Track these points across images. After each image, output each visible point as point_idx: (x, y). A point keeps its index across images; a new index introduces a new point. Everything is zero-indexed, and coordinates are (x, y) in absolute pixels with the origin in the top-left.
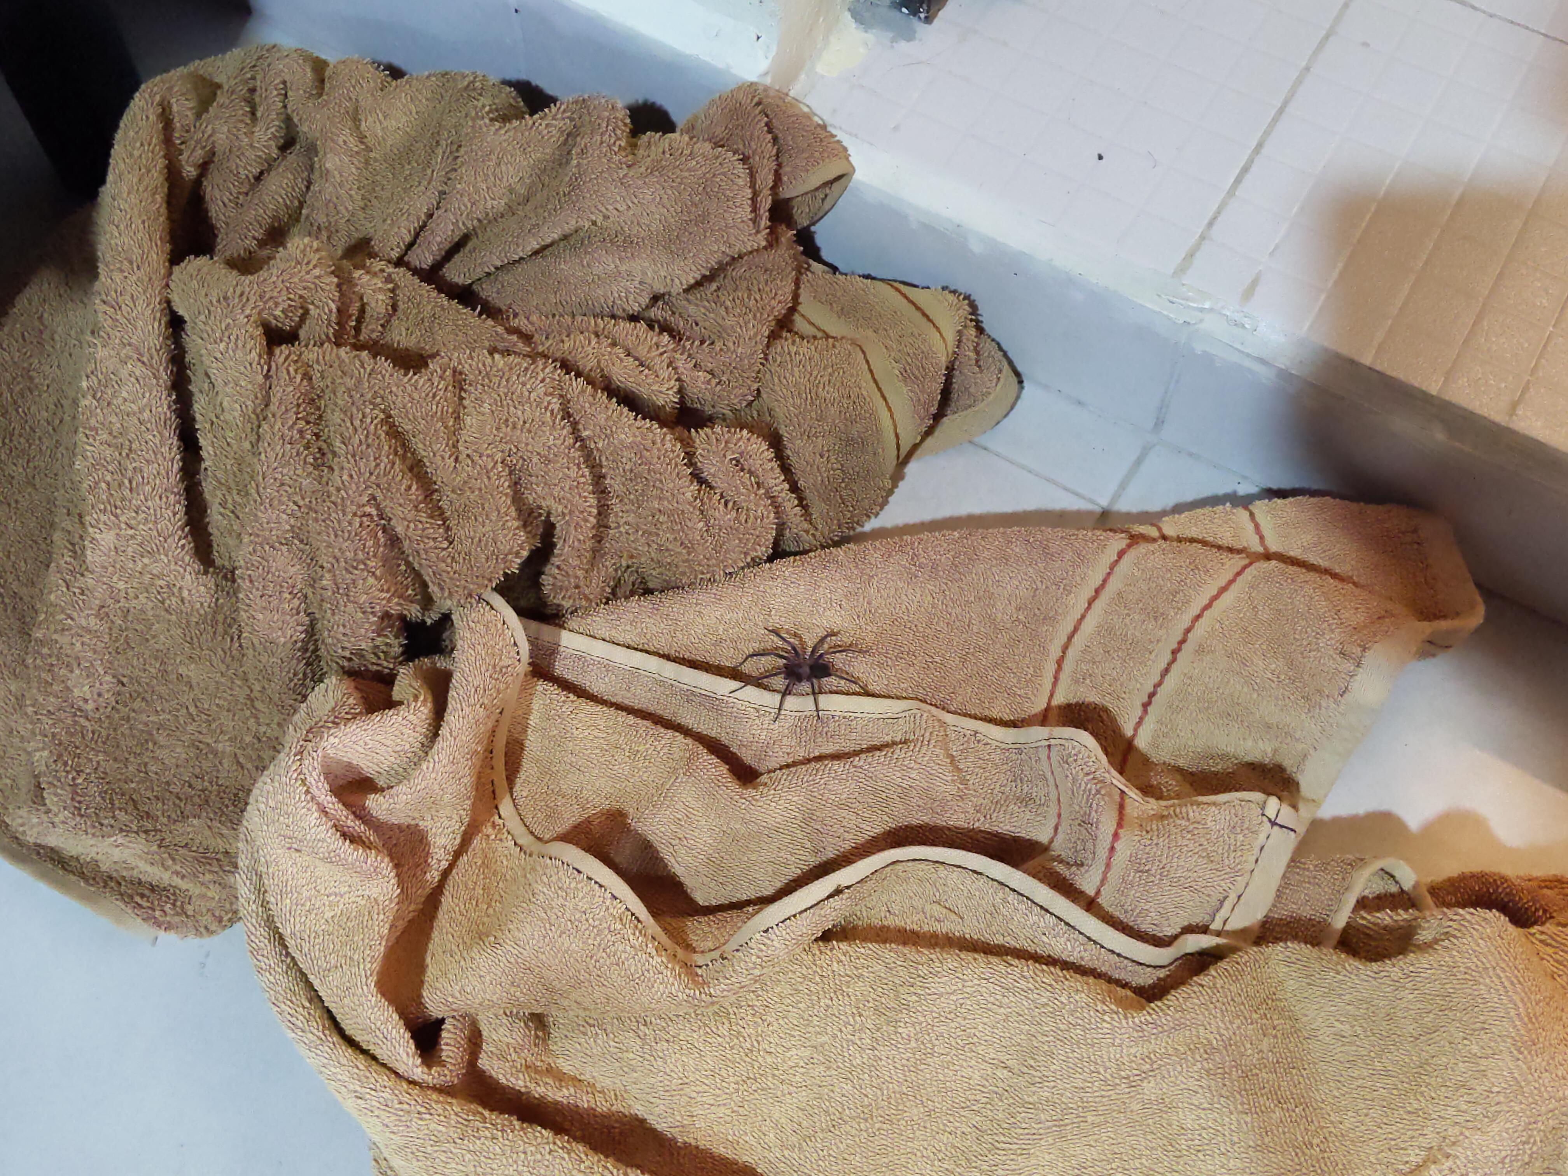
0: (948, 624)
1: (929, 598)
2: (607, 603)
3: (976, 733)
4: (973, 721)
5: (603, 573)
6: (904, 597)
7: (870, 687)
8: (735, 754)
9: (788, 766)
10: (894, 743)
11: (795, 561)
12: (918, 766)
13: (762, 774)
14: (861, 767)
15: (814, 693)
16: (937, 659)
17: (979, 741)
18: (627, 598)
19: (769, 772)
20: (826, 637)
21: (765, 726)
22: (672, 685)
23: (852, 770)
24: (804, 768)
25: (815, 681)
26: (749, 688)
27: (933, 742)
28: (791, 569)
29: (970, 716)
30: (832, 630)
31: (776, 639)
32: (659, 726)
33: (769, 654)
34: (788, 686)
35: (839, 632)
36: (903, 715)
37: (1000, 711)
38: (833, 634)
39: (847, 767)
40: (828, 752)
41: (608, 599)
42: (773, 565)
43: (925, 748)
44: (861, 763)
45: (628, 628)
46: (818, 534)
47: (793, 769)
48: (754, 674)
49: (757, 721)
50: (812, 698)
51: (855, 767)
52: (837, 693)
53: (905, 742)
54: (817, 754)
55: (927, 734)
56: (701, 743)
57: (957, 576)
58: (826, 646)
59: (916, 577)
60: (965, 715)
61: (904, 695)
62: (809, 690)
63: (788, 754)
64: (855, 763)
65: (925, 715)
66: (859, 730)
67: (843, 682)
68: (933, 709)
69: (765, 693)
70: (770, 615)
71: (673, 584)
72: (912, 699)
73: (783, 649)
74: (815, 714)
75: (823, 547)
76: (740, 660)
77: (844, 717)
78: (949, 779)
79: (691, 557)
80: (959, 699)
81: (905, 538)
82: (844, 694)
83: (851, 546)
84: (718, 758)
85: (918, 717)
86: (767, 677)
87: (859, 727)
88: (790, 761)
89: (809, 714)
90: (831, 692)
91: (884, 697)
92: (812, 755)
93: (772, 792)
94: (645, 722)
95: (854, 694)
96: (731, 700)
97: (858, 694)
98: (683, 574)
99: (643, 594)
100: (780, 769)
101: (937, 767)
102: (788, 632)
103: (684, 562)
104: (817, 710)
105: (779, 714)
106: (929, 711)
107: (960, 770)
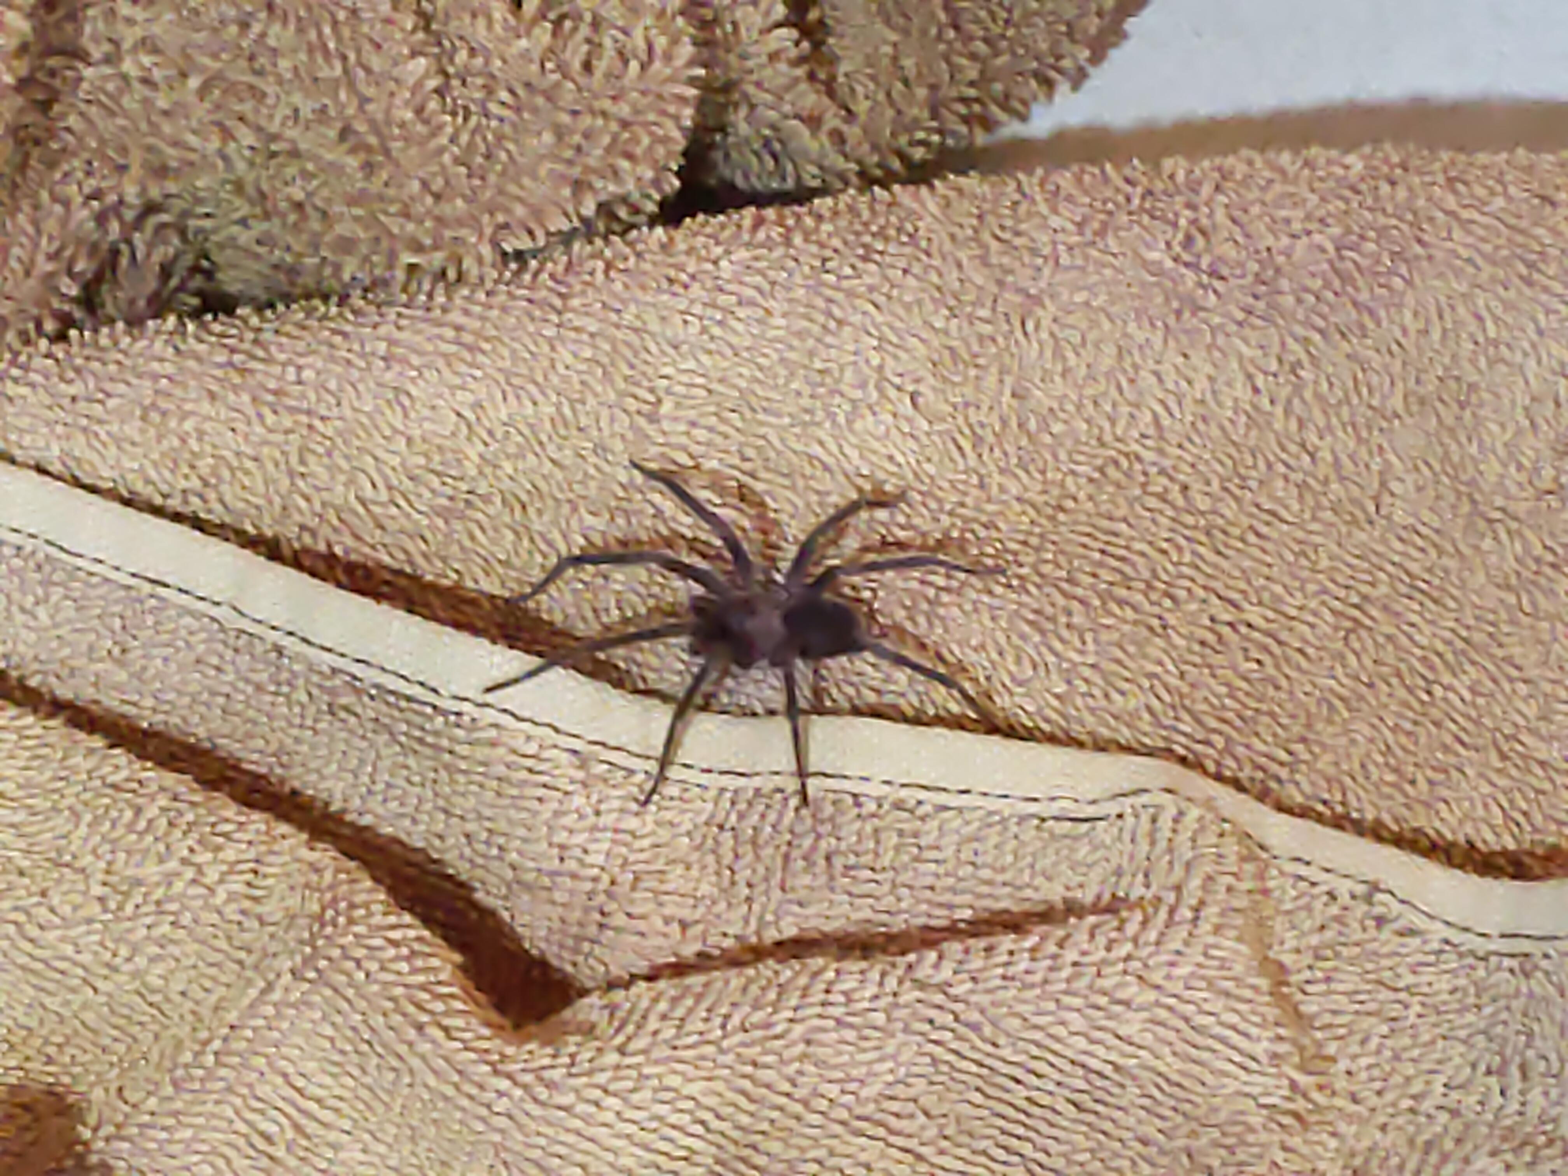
0: (1302, 486)
1: (1242, 391)
2: (61, 337)
3: (1375, 887)
4: (1367, 847)
5: (51, 225)
6: (1147, 379)
7: (1002, 701)
8: (492, 913)
9: (679, 969)
10: (1073, 909)
11: (759, 222)
12: (1151, 996)
13: (584, 992)
14: (943, 988)
15: (792, 710)
16: (1253, 614)
17: (1380, 921)
18: (135, 322)
19: (611, 985)
20: (853, 508)
21: (607, 820)
22: (279, 650)
23: (910, 995)
24: (735, 978)
25: (799, 663)
26: (558, 675)
27: (1211, 912)
28: (742, 254)
29: (1359, 828)
30: (878, 489)
31: (669, 504)
32: (220, 798)
33: (639, 558)
34: (698, 679)
35: (902, 496)
36: (1113, 808)
37: (1467, 816)
38: (879, 500)
39: (891, 983)
40: (828, 927)
41: (66, 321)
42: (678, 235)
43: (1183, 932)
44: (946, 973)
45: (132, 430)
46: (853, 132)
47: (695, 980)
48: (581, 629)
49: (578, 801)
50: (782, 726)
51: (921, 985)
52: (876, 713)
53: (1111, 909)
54: (790, 931)
55: (1195, 882)
56: (366, 864)
57: (1348, 315)
58: (851, 543)
59: (1197, 309)
60: (1339, 822)
61: (1125, 735)
62: (779, 701)
63: (684, 925)
64: (923, 972)
65: (1194, 813)
66: (949, 852)
67: (902, 675)
68: (1224, 795)
69: (616, 698)
70: (653, 418)
71: (307, 281)
72: (1150, 753)
73: (693, 544)
74: (793, 784)
75: (867, 181)
76: (537, 576)
77: (899, 806)
78: (1260, 1049)
79: (375, 185)
80: (1324, 763)
81: (1168, 164)
82: (905, 719)
83: (971, 182)
84: (427, 921)
85: (1165, 822)
86: (626, 640)
87: (949, 843)
88: (689, 951)
89: (768, 784)
90: (856, 711)
91: (1051, 739)
92: (771, 935)
93: (612, 1058)
94: (170, 778)
95: (938, 721)
96: (491, 715)
97: (958, 723)
98: (346, 245)
99: (196, 314)
100: (650, 978)
101: (1217, 1005)
102: (716, 484)
103: (352, 201)
104: (802, 773)
105: (661, 778)
106: (1209, 804)
107: (1301, 1020)
